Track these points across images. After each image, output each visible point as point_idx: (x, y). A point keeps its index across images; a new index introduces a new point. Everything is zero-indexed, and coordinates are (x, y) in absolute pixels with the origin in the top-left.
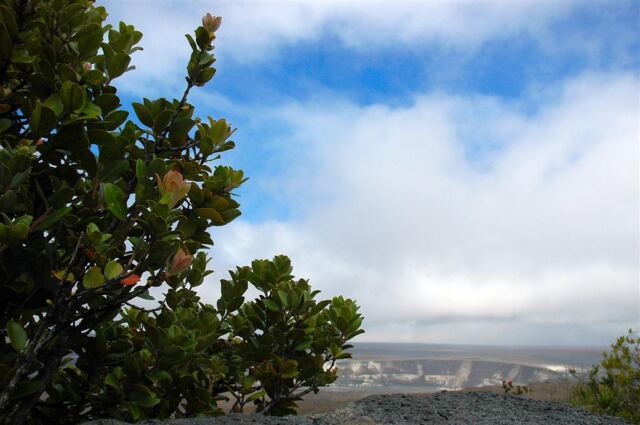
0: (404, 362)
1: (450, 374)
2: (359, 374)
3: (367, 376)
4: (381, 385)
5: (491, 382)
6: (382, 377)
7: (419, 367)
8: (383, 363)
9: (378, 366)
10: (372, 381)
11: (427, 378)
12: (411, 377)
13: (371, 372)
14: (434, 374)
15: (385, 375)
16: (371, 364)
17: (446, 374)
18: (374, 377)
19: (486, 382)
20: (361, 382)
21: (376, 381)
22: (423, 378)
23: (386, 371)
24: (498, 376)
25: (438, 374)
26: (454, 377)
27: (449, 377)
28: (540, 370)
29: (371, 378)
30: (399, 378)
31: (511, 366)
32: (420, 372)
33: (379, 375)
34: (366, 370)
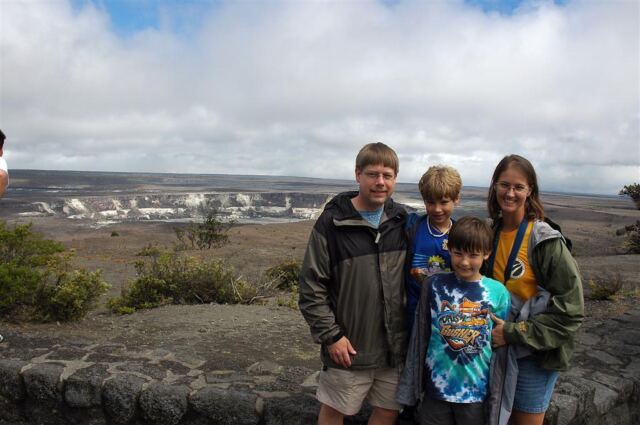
0: (272, 195)
6: (250, 210)
7: (287, 200)
8: (251, 196)
11: (294, 210)
12: (278, 210)
13: (239, 205)
17: (312, 207)
20: (231, 214)
21: (244, 213)
22: (290, 210)
23: (256, 203)
29: (239, 210)
30: (267, 210)
32: (288, 205)
33: (248, 208)
34: (235, 203)
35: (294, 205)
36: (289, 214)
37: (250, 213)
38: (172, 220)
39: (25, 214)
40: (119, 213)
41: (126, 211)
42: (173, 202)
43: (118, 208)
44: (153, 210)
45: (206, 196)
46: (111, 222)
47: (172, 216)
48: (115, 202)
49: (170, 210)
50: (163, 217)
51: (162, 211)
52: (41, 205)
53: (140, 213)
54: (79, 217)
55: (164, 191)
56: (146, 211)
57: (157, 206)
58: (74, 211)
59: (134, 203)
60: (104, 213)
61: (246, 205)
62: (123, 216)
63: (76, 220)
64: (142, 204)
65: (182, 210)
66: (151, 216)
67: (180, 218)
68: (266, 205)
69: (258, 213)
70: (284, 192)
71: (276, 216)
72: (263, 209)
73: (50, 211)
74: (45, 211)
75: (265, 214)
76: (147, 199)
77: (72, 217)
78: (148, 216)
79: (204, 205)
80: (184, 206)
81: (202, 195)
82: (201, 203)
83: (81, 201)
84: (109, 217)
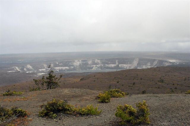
1: (129, 64)
2: (91, 65)
4: (100, 69)
5: (146, 67)
7: (117, 61)
9: (99, 61)
10: (96, 67)
11: (120, 65)
12: (113, 65)
15: (102, 65)
16: (96, 61)
18: (97, 66)
19: (144, 67)
21: (98, 67)
22: (118, 66)
24: (149, 64)
26: (131, 65)
28: (166, 61)
29: (96, 66)
30: (108, 66)
31: (154, 60)
32: (117, 63)
33: (100, 65)
34: (94, 63)
35: (119, 63)
37: (101, 67)
38: (68, 72)
39: (10, 72)
41: (49, 69)
42: (68, 64)
43: (46, 68)
44: (60, 68)
45: (82, 61)
47: (68, 70)
48: (44, 65)
49: (67, 68)
50: (64, 71)
51: (64, 68)
52: (16, 68)
53: (55, 70)
54: (30, 72)
56: (57, 68)
57: (62, 66)
58: (28, 70)
59: (52, 65)
60: (40, 70)
62: (48, 71)
63: (29, 73)
65: (72, 67)
66: (60, 70)
67: (71, 71)
68: (108, 64)
69: (104, 67)
72: (107, 65)
73: (19, 70)
74: (17, 70)
76: (57, 63)
77: (28, 72)
78: (58, 70)
79: (81, 65)
80: (73, 66)
81: (80, 61)
82: (80, 64)
83: (31, 65)
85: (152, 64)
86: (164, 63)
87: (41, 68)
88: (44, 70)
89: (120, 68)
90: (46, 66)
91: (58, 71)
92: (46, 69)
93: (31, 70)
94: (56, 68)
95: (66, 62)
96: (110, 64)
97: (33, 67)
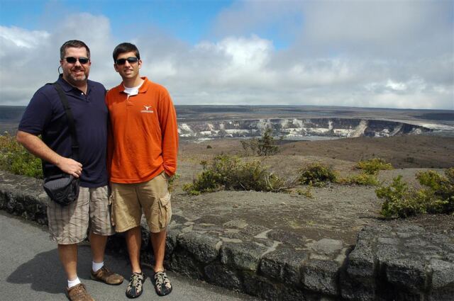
0: (319, 119)
1: (352, 129)
2: (286, 128)
3: (292, 129)
5: (380, 135)
6: (303, 131)
7: (330, 123)
8: (304, 120)
9: (300, 122)
10: (295, 133)
11: (335, 131)
12: (323, 130)
13: (295, 127)
14: (340, 128)
15: (305, 129)
16: (295, 121)
17: (348, 128)
18: (296, 129)
20: (289, 133)
21: (298, 133)
22: (332, 131)
23: (308, 126)
24: (386, 131)
25: (343, 128)
26: (354, 131)
27: (351, 131)
28: (417, 127)
29: (295, 130)
30: (314, 130)
31: (397, 124)
32: (330, 127)
33: (301, 129)
34: (292, 126)
35: (335, 127)
36: (331, 134)
37: (303, 133)
40: (213, 132)
41: (217, 132)
42: (248, 125)
43: (212, 129)
44: (235, 131)
45: (272, 120)
46: (206, 139)
47: (247, 135)
48: (209, 125)
49: (246, 131)
50: (241, 136)
51: (241, 131)
53: (226, 133)
54: (187, 135)
55: (242, 118)
56: (230, 131)
57: (237, 128)
58: (184, 131)
59: (222, 126)
60: (203, 133)
61: (299, 127)
62: (215, 135)
63: (185, 138)
64: (228, 127)
65: (255, 130)
66: (234, 134)
67: (253, 136)
68: (314, 127)
69: (308, 133)
70: (327, 117)
71: (321, 135)
75: (314, 134)
76: (231, 123)
77: (182, 136)
79: (270, 127)
80: (256, 128)
81: (269, 120)
82: (268, 126)
83: (188, 125)
84: (206, 136)
85: (391, 130)
86: (414, 129)
87: (205, 130)
88: (209, 132)
89: (335, 136)
90: (213, 127)
91: (230, 136)
92: (212, 132)
93: (188, 132)
94: (228, 131)
95: (246, 121)
96: (318, 127)
97: (192, 128)
